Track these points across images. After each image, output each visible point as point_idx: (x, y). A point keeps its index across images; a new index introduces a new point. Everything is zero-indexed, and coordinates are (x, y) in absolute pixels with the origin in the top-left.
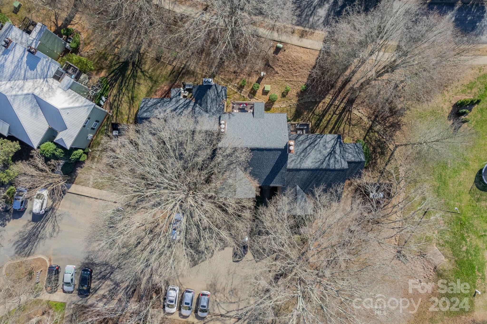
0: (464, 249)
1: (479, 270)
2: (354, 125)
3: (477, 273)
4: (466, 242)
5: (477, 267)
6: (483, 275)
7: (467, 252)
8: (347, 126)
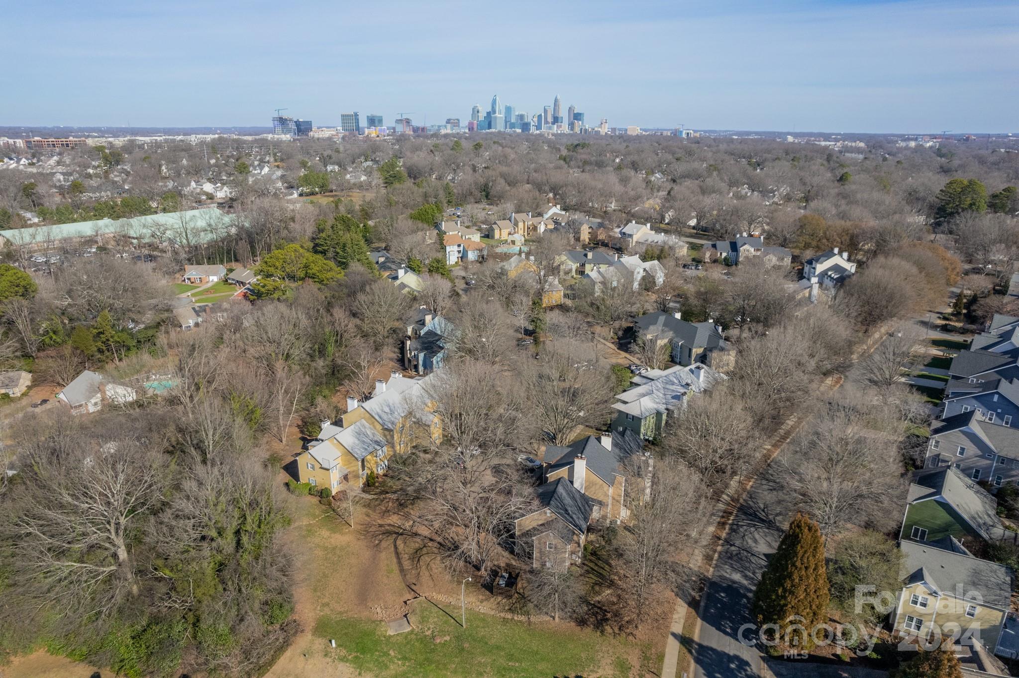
0: (392, 653)
1: (356, 657)
2: (593, 587)
3: (354, 654)
4: (399, 659)
5: (362, 656)
6: (347, 661)
7: (387, 654)
8: (594, 581)
